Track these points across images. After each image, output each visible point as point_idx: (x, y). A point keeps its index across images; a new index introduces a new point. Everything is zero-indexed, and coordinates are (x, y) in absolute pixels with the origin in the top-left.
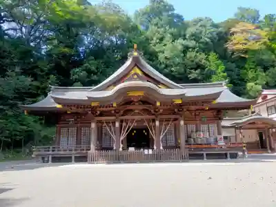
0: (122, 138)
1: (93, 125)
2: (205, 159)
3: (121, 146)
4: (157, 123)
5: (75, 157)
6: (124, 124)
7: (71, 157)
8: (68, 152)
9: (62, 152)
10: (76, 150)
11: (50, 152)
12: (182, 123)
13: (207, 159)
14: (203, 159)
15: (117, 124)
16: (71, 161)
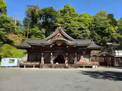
1: (42, 54)
2: (84, 68)
3: (53, 62)
5: (35, 66)
12: (76, 54)
14: (83, 68)
15: (52, 54)
16: (33, 67)
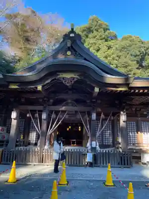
0: (49, 133)
1: (14, 115)
4: (94, 116)
6: (53, 116)
15: (44, 116)
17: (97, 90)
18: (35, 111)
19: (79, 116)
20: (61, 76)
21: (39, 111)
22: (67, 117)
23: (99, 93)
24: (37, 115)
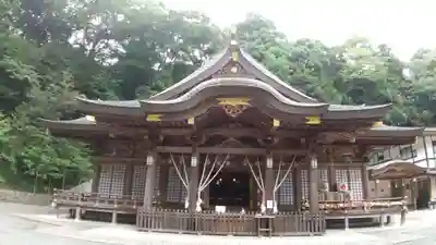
0: (201, 189)
1: (150, 160)
2: (347, 229)
3: (200, 201)
4: (270, 163)
5: (118, 215)
6: (207, 162)
7: (111, 214)
8: (106, 205)
9: (97, 205)
10: (119, 203)
11: (80, 203)
12: (314, 164)
13: (350, 227)
14: (343, 227)
15: (194, 162)
16: (110, 221)
17: (276, 123)
18: (181, 154)
19: (246, 162)
20: (222, 103)
21: (185, 154)
22: (228, 163)
23: (279, 128)
24: (182, 161)
